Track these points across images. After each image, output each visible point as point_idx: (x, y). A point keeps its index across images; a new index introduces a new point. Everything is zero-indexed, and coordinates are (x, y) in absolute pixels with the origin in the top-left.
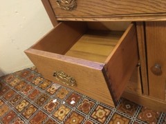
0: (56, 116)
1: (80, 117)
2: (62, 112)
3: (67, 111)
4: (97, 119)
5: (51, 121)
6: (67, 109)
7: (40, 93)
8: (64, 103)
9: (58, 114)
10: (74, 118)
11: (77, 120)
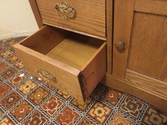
0: (21, 89)
1: (45, 93)
2: (27, 87)
3: (33, 86)
4: (62, 96)
5: (15, 94)
6: (33, 84)
7: (7, 66)
8: (32, 78)
9: (23, 88)
10: (40, 92)
11: (42, 95)
